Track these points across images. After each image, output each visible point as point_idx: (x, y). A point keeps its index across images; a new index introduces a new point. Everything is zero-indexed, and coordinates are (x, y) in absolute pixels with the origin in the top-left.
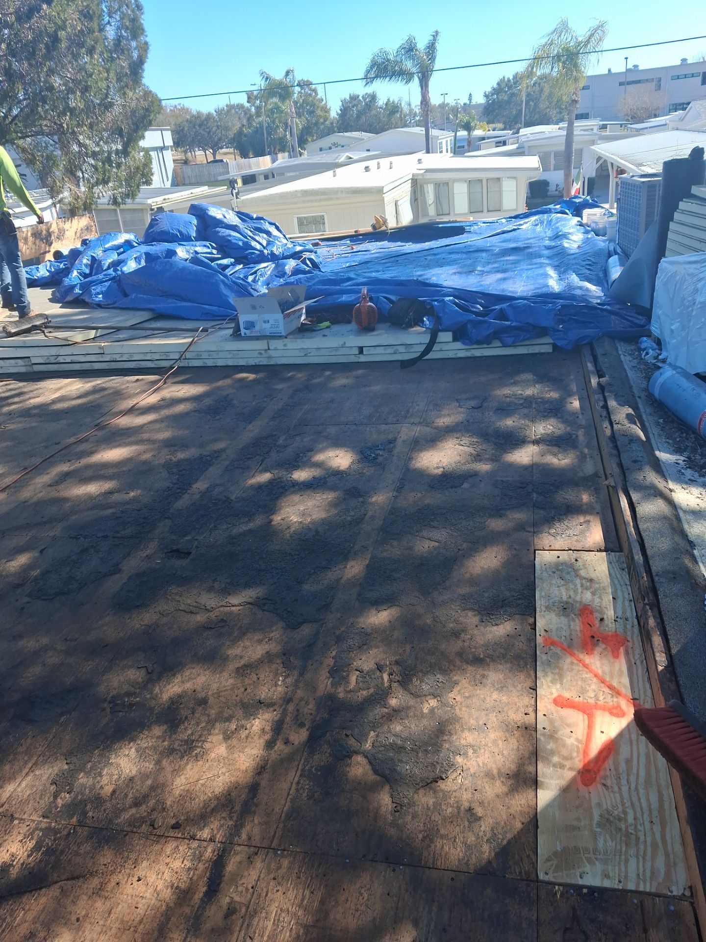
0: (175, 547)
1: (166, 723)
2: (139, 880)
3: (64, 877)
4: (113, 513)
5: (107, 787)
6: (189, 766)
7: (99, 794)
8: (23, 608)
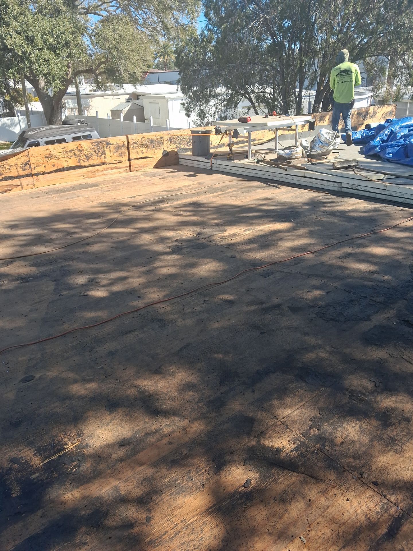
0: (407, 319)
1: (380, 420)
2: (348, 500)
3: (306, 473)
4: (372, 285)
5: (338, 438)
6: (391, 453)
7: (334, 440)
8: (312, 320)
